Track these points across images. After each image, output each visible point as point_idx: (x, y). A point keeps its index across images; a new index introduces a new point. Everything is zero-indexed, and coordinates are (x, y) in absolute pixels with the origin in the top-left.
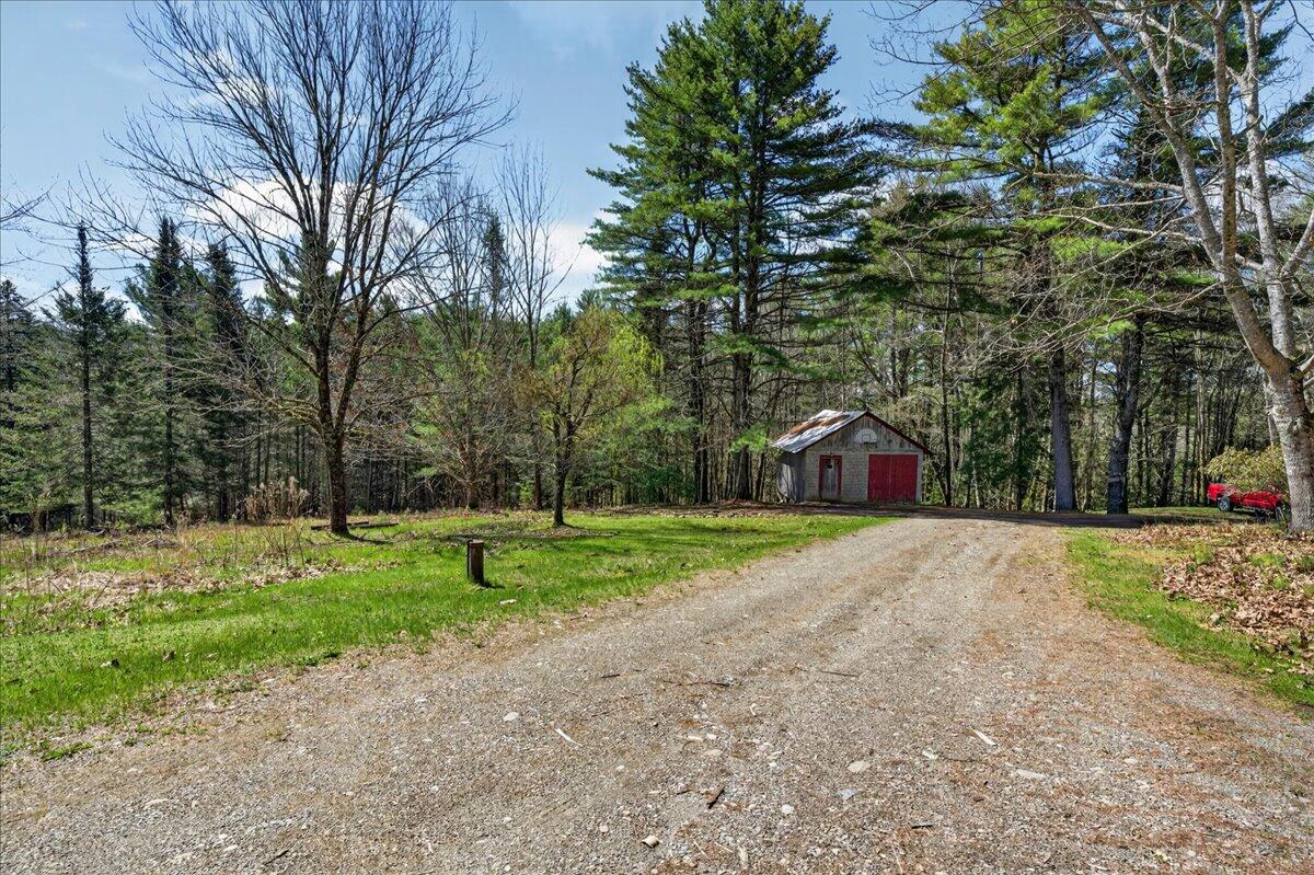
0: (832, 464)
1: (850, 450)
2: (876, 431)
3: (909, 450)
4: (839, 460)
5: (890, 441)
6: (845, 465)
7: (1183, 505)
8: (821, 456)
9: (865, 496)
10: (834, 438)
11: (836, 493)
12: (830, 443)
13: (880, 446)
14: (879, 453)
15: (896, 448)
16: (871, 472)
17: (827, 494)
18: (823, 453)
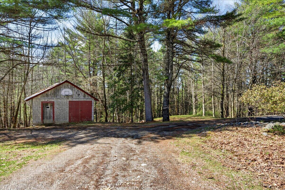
0: (49, 106)
1: (58, 99)
2: (72, 90)
3: (88, 99)
4: (53, 104)
5: (79, 95)
6: (56, 106)
7: (178, 115)
8: (42, 102)
9: (67, 121)
10: (49, 92)
11: (52, 119)
12: (47, 95)
13: (74, 97)
14: (74, 100)
15: (82, 98)
16: (70, 109)
17: (47, 121)
18: (43, 100)
